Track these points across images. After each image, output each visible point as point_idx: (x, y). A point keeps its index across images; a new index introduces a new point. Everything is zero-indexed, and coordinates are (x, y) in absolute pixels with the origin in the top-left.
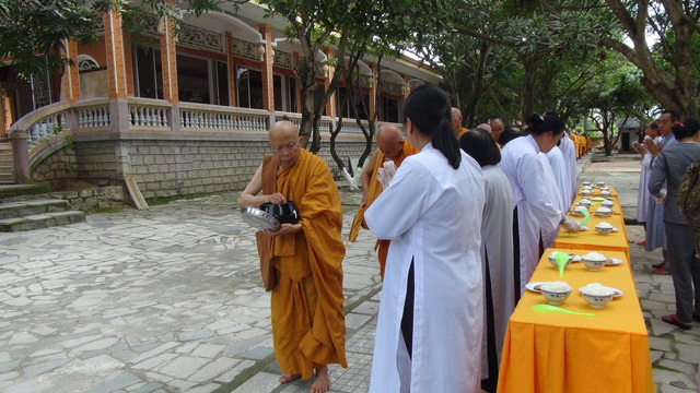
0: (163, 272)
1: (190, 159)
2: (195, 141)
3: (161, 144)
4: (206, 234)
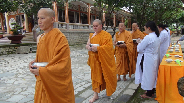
1: (71, 36)
2: (72, 32)
3: (65, 33)
4: (79, 54)
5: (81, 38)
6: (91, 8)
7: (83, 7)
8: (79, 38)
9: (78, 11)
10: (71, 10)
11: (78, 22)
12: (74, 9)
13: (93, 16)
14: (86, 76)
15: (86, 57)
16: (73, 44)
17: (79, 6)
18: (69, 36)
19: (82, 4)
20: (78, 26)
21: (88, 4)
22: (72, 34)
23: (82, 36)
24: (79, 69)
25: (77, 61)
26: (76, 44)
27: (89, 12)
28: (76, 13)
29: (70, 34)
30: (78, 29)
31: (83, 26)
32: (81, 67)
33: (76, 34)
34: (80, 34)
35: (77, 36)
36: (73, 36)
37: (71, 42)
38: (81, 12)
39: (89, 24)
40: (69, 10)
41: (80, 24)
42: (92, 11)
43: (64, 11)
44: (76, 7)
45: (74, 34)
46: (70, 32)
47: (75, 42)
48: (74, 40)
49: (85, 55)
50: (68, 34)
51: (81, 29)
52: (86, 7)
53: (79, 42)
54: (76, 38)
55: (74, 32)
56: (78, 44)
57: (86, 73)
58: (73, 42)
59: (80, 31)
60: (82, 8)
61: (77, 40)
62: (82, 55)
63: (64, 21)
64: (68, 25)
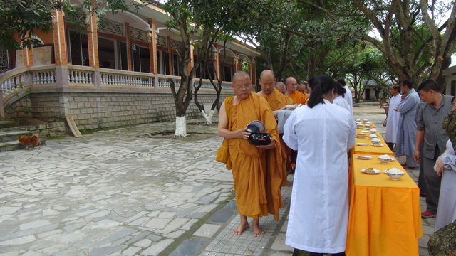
0: (113, 174)
1: (107, 104)
2: (109, 93)
3: (88, 95)
4: (128, 152)
5: (134, 108)
6: (158, 31)
7: (136, 29)
8: (129, 108)
9: (124, 39)
10: (105, 35)
11: (125, 68)
12: (113, 32)
13: (163, 52)
14: (152, 217)
15: (148, 159)
16: (112, 124)
17: (127, 24)
18: (99, 105)
19: (134, 21)
20: (126, 77)
21: (150, 22)
22: (109, 99)
23: (136, 103)
24: (132, 198)
25: (123, 173)
26: (118, 124)
27: (155, 43)
28: (118, 42)
29: (102, 98)
30: (125, 86)
31: (138, 78)
32: (135, 190)
33: (120, 99)
34: (129, 99)
35: (122, 104)
36: (112, 104)
37: (105, 120)
38: (132, 42)
39: (153, 72)
40: (98, 33)
41: (129, 72)
42: (161, 39)
43: (86, 37)
44: (118, 27)
45: (114, 99)
46: (103, 93)
47: (116, 120)
48: (114, 114)
49: (145, 154)
50: (98, 99)
51: (132, 86)
52: (146, 29)
53: (128, 118)
54: (118, 109)
55: (115, 93)
56: (125, 123)
57: (151, 209)
58: (111, 119)
59: (131, 89)
60: (134, 31)
61: (121, 114)
62: (137, 154)
63: (87, 63)
64: (97, 75)
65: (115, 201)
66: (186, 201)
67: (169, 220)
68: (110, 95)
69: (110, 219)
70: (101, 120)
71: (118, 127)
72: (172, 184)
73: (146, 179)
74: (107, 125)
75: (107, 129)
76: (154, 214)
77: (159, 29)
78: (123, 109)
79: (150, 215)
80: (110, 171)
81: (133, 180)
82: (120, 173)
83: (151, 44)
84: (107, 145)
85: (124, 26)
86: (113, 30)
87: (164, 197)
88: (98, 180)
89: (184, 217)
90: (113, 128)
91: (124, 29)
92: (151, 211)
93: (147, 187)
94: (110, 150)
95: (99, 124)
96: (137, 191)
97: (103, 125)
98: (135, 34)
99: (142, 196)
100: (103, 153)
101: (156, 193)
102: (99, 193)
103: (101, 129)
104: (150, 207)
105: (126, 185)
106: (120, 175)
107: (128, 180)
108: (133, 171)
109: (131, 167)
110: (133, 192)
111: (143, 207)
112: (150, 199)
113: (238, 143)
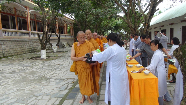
0: (15, 79)
1: (7, 45)
2: (8, 40)
4: (20, 68)
5: (20, 47)
6: (30, 12)
7: (19, 11)
8: (18, 47)
9: (14, 15)
10: (4, 13)
11: (15, 28)
12: (8, 12)
13: (33, 21)
14: (39, 99)
15: (31, 70)
16: (10, 54)
17: (15, 8)
18: (3, 46)
19: (19, 7)
20: (15, 32)
21: (26, 7)
22: (8, 43)
23: (21, 44)
24: (27, 90)
25: (20, 78)
26: (13, 54)
27: (29, 17)
28: (11, 17)
29: (4, 43)
30: (15, 36)
31: (22, 33)
32: (28, 86)
33: (13, 43)
34: (18, 43)
35: (14, 45)
36: (9, 45)
37: (6, 53)
38: (17, 16)
39: (29, 30)
40: (1, 12)
41: (17, 30)
42: (31, 16)
44: (10, 9)
45: (10, 43)
46: (5, 40)
47: (12, 52)
48: (11, 50)
49: (29, 68)
50: (2, 43)
52: (24, 11)
53: (18, 51)
54: (13, 47)
55: (10, 40)
56: (16, 54)
57: (38, 95)
58: (9, 52)
59: (18, 38)
61: (14, 50)
62: (25, 68)
65: (19, 93)
66: (54, 89)
67: (48, 100)
68: (8, 41)
69: (18, 102)
70: (4, 53)
71: (13, 56)
72: (45, 82)
73: (32, 80)
74: (8, 55)
75: (8, 57)
76: (40, 98)
77: (30, 11)
78: (15, 47)
79: (38, 98)
80: (13, 77)
81: (25, 81)
82: (18, 78)
83: (27, 17)
84: (8, 65)
85: (13, 9)
86: (8, 11)
87: (43, 88)
88: (7, 83)
89: (55, 98)
90: (10, 56)
91: (13, 10)
92: (38, 96)
93: (33, 84)
94: (11, 67)
95: (3, 55)
96: (29, 87)
97: (5, 55)
98: (19, 13)
99: (32, 89)
100: (7, 69)
101: (38, 87)
102: (9, 90)
103: (4, 57)
104: (37, 94)
105: (22, 84)
106: (18, 79)
107: (23, 81)
108: (24, 77)
109: (23, 75)
110: (27, 87)
111: (34, 95)
112: (36, 90)
113: (81, 63)
